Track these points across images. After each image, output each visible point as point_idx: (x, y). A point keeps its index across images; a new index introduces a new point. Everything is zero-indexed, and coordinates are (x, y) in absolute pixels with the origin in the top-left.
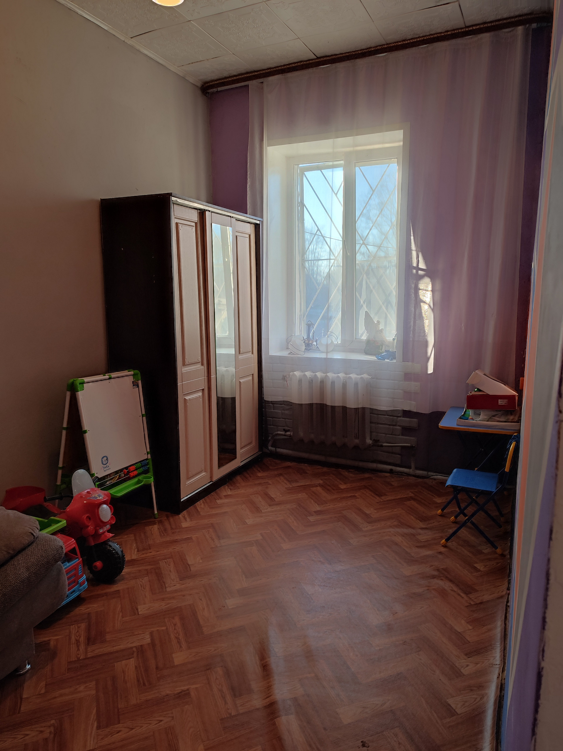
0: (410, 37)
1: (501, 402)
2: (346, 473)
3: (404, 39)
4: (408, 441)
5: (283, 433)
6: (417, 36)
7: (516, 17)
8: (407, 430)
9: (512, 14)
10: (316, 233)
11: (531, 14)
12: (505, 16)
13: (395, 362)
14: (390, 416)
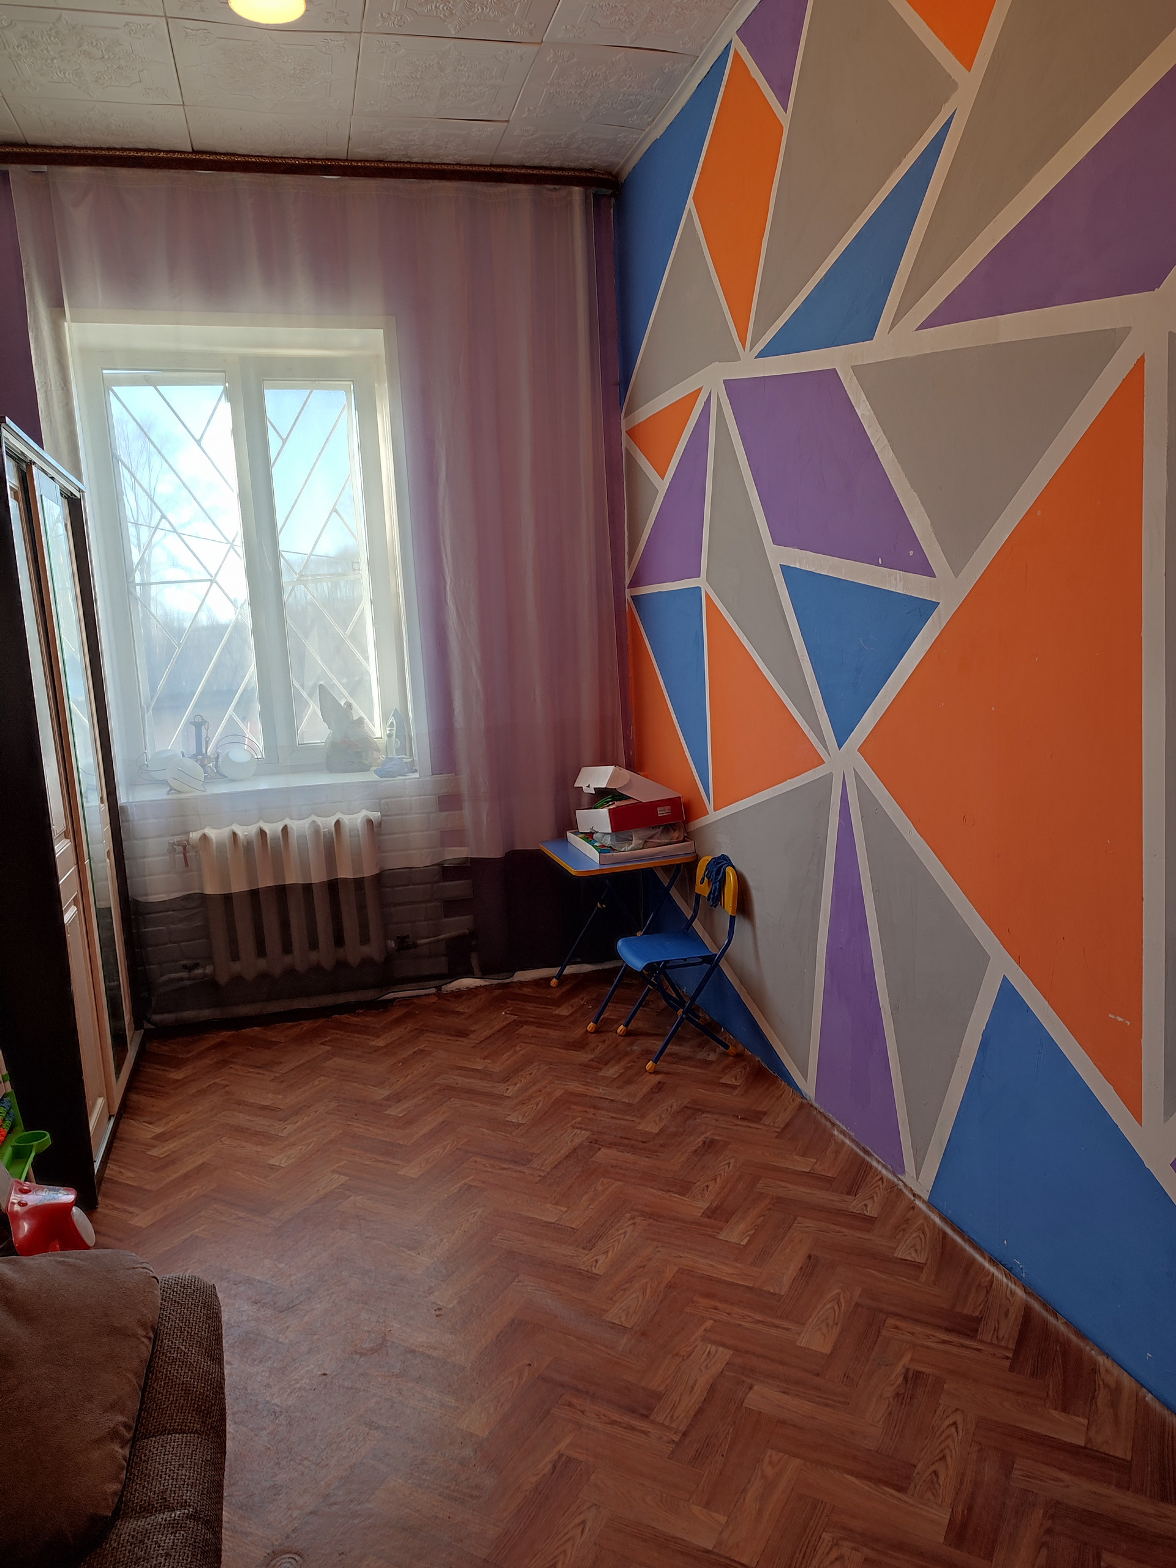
0: (395, 158)
1: (661, 811)
2: (355, 1019)
3: (381, 158)
4: (458, 925)
5: (184, 974)
6: (406, 160)
7: (573, 169)
8: (451, 907)
9: (566, 165)
10: (158, 524)
11: (591, 171)
12: (555, 164)
13: (419, 778)
14: (419, 884)
